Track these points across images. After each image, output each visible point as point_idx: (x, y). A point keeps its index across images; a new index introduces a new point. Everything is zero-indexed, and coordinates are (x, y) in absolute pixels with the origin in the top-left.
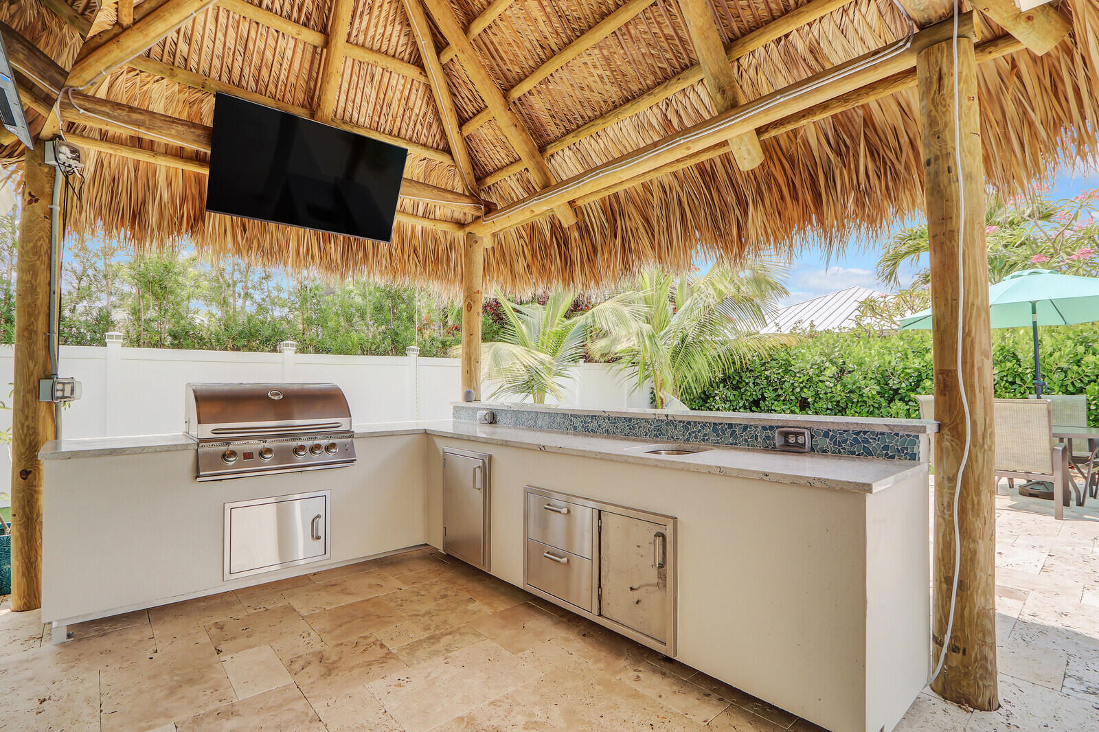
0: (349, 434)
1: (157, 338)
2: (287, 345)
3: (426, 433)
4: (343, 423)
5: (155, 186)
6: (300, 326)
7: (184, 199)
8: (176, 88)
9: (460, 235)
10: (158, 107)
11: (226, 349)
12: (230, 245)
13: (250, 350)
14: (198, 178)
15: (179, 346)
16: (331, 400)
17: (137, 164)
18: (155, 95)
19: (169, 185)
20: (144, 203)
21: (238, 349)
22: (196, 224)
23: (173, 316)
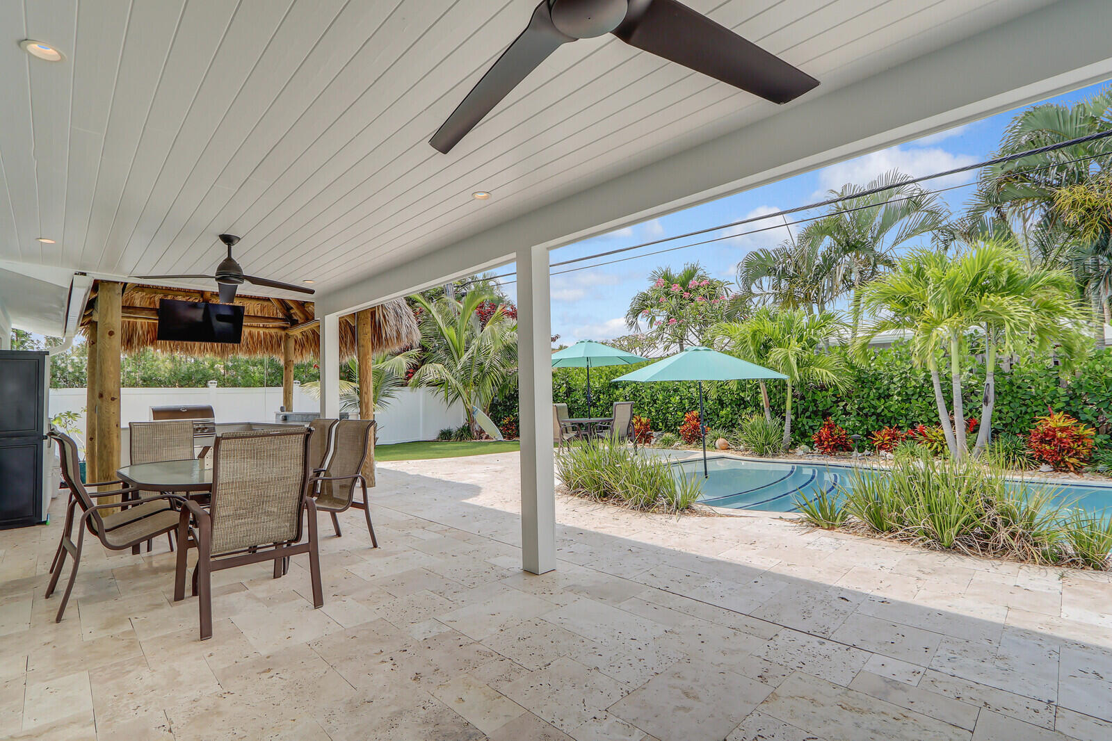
0: (214, 424)
1: (134, 381)
2: (211, 383)
3: (249, 424)
4: (211, 420)
5: (136, 330)
6: (223, 371)
7: (148, 332)
8: (145, 294)
9: (283, 333)
10: (137, 304)
11: (175, 386)
12: (168, 348)
13: (189, 387)
14: (154, 324)
15: (147, 386)
16: (207, 412)
17: (129, 322)
18: (136, 297)
19: (142, 328)
20: (132, 336)
21: (182, 386)
22: (152, 342)
23: (143, 368)
